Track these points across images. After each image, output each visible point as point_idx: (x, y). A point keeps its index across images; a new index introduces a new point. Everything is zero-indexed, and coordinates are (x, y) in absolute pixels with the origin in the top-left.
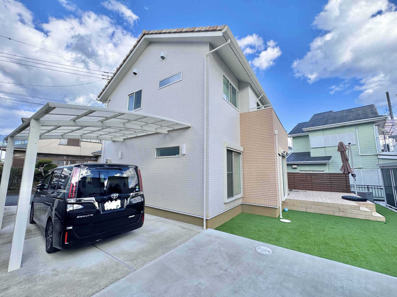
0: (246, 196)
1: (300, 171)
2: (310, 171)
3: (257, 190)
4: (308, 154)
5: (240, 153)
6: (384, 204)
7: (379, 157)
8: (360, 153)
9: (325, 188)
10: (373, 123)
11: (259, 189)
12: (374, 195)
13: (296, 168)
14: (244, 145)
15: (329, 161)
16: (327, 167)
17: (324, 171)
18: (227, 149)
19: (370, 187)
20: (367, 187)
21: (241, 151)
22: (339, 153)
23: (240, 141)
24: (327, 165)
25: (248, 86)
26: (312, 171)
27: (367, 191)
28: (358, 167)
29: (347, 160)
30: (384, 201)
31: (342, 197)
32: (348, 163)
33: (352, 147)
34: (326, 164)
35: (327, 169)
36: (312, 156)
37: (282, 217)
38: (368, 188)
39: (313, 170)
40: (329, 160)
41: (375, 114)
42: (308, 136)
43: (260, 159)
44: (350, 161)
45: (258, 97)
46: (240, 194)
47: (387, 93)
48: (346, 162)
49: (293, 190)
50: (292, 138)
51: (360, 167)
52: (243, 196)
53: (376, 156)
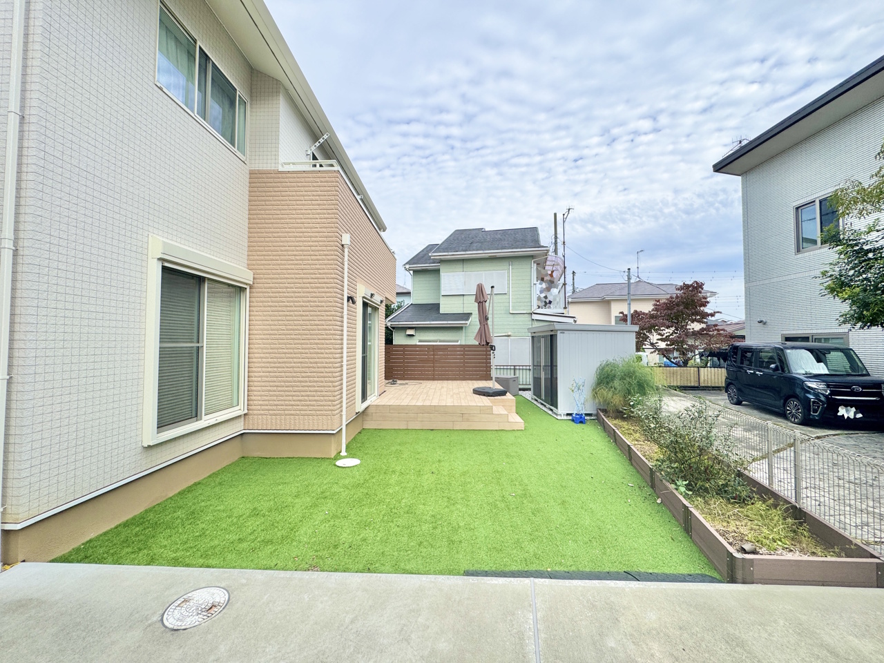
0: (255, 412)
1: (420, 341)
2: (436, 341)
3: (287, 393)
4: (436, 307)
5: (242, 290)
6: (528, 395)
7: (535, 317)
8: (511, 309)
9: (454, 375)
10: (532, 257)
11: (291, 389)
12: (521, 380)
13: (413, 335)
14: (256, 267)
15: (467, 322)
16: (464, 335)
17: (458, 341)
18: (164, 268)
19: (518, 367)
20: (513, 367)
21: (247, 284)
22: (477, 304)
23: (246, 253)
24: (464, 330)
25: (278, 92)
26: (440, 341)
27: (513, 376)
28: (506, 334)
29: (487, 319)
30: (529, 389)
31: (474, 390)
32: (487, 324)
33: (495, 297)
34: (462, 327)
35: (464, 338)
36: (442, 311)
37: (346, 454)
38: (515, 369)
39: (442, 338)
40: (467, 320)
41: (536, 242)
42: (437, 271)
43: (300, 309)
44: (490, 322)
45: (315, 138)
46: (238, 408)
47: (555, 215)
48: (485, 323)
49: (399, 382)
50: (412, 272)
51: (509, 334)
52: (246, 411)
53: (529, 316)
